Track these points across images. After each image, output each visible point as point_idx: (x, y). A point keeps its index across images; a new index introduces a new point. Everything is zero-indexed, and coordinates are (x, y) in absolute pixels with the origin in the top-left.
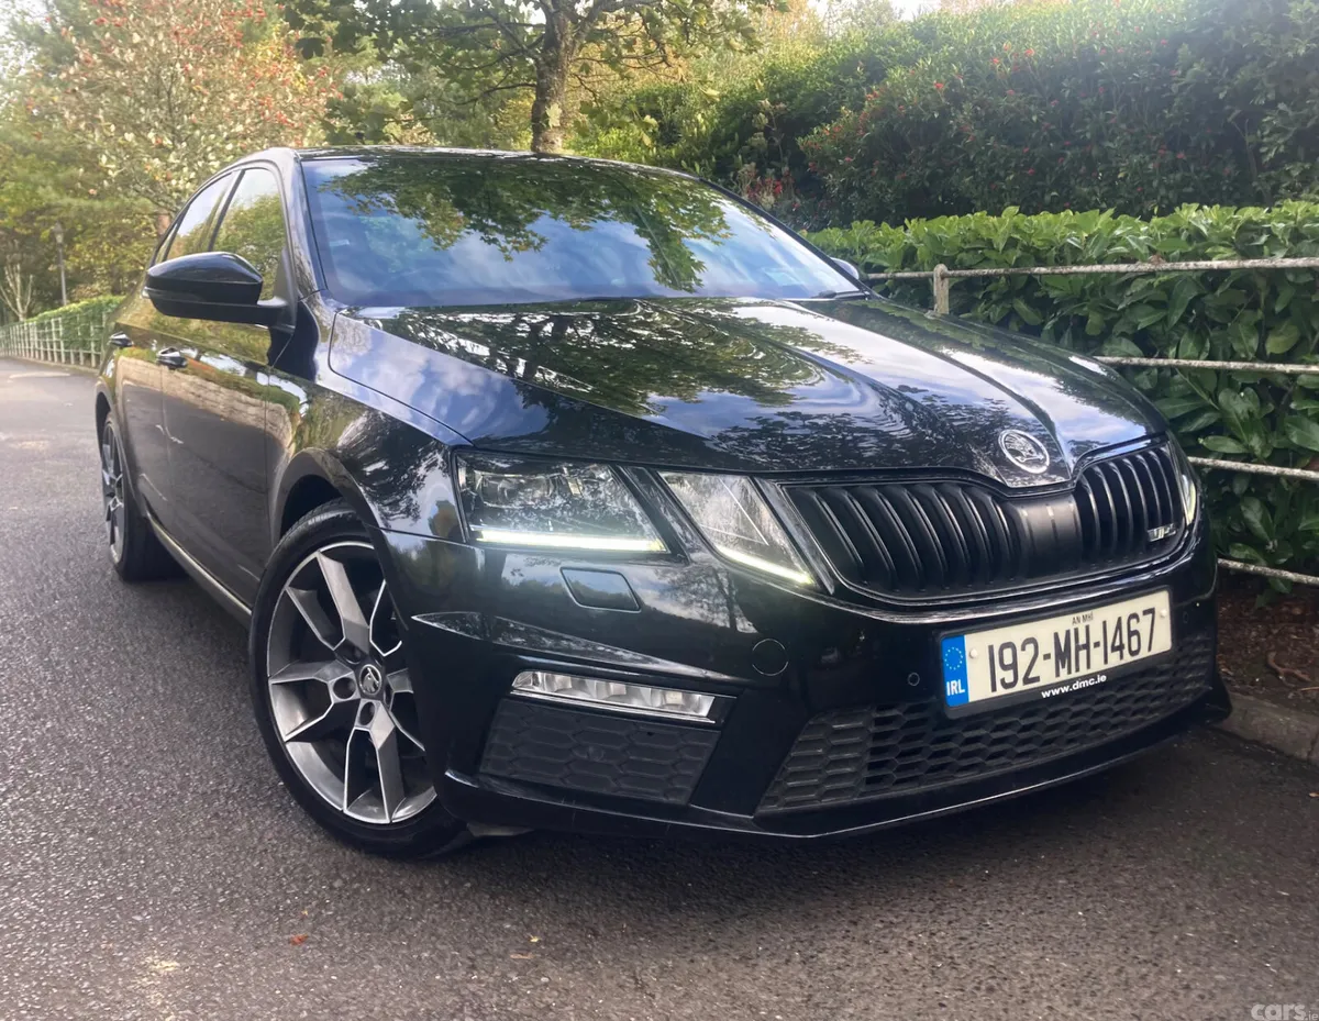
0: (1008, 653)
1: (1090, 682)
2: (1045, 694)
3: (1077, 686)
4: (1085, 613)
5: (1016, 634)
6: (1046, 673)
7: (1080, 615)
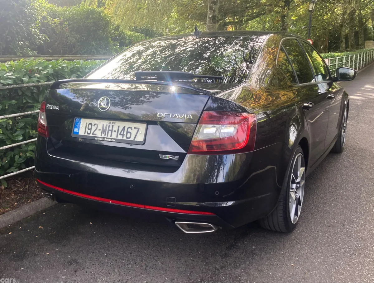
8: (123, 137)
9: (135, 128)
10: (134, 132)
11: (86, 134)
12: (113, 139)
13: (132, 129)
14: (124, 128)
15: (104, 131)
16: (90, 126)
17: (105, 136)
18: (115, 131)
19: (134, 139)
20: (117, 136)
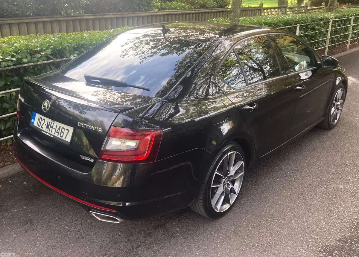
8: (58, 135)
9: (67, 130)
10: (65, 132)
11: (38, 126)
12: (52, 135)
13: (64, 130)
14: (60, 127)
15: (48, 126)
16: (41, 119)
17: (48, 131)
18: (54, 129)
19: (65, 139)
20: (55, 134)
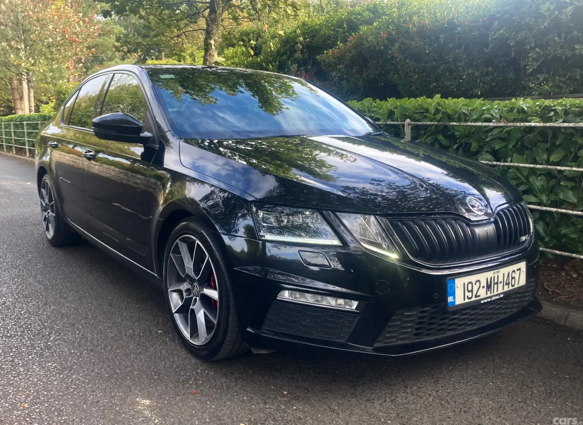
0: (470, 286)
1: (498, 297)
2: (482, 302)
3: (494, 298)
4: (498, 270)
5: (473, 278)
6: (483, 293)
7: (496, 271)
